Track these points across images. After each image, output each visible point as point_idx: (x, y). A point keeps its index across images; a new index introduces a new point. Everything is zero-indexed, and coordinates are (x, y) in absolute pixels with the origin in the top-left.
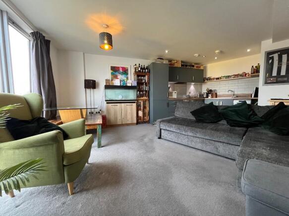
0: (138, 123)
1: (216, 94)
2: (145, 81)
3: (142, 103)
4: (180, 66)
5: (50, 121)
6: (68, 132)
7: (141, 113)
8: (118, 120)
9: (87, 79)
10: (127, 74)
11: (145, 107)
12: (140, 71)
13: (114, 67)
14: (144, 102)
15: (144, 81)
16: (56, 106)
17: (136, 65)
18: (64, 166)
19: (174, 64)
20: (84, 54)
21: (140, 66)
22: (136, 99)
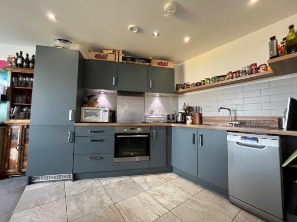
1: (200, 115)
3: (19, 131)
4: (121, 61)
11: (26, 140)
12: (20, 65)
19: (106, 56)
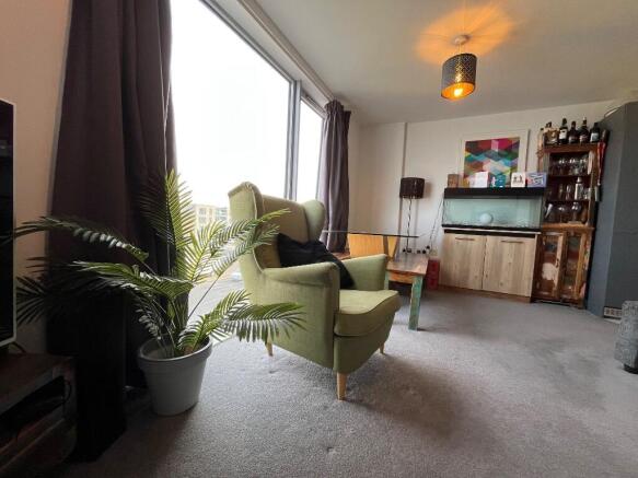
0: (535, 298)
2: (585, 170)
3: (561, 239)
5: (334, 254)
6: (354, 275)
7: (551, 272)
8: (471, 278)
9: (406, 176)
10: (516, 156)
11: (570, 254)
12: (565, 141)
13: (476, 142)
14: (568, 236)
15: (576, 172)
16: (346, 228)
17: (550, 124)
18: (335, 335)
20: (406, 125)
21: (569, 125)
22: (537, 225)
